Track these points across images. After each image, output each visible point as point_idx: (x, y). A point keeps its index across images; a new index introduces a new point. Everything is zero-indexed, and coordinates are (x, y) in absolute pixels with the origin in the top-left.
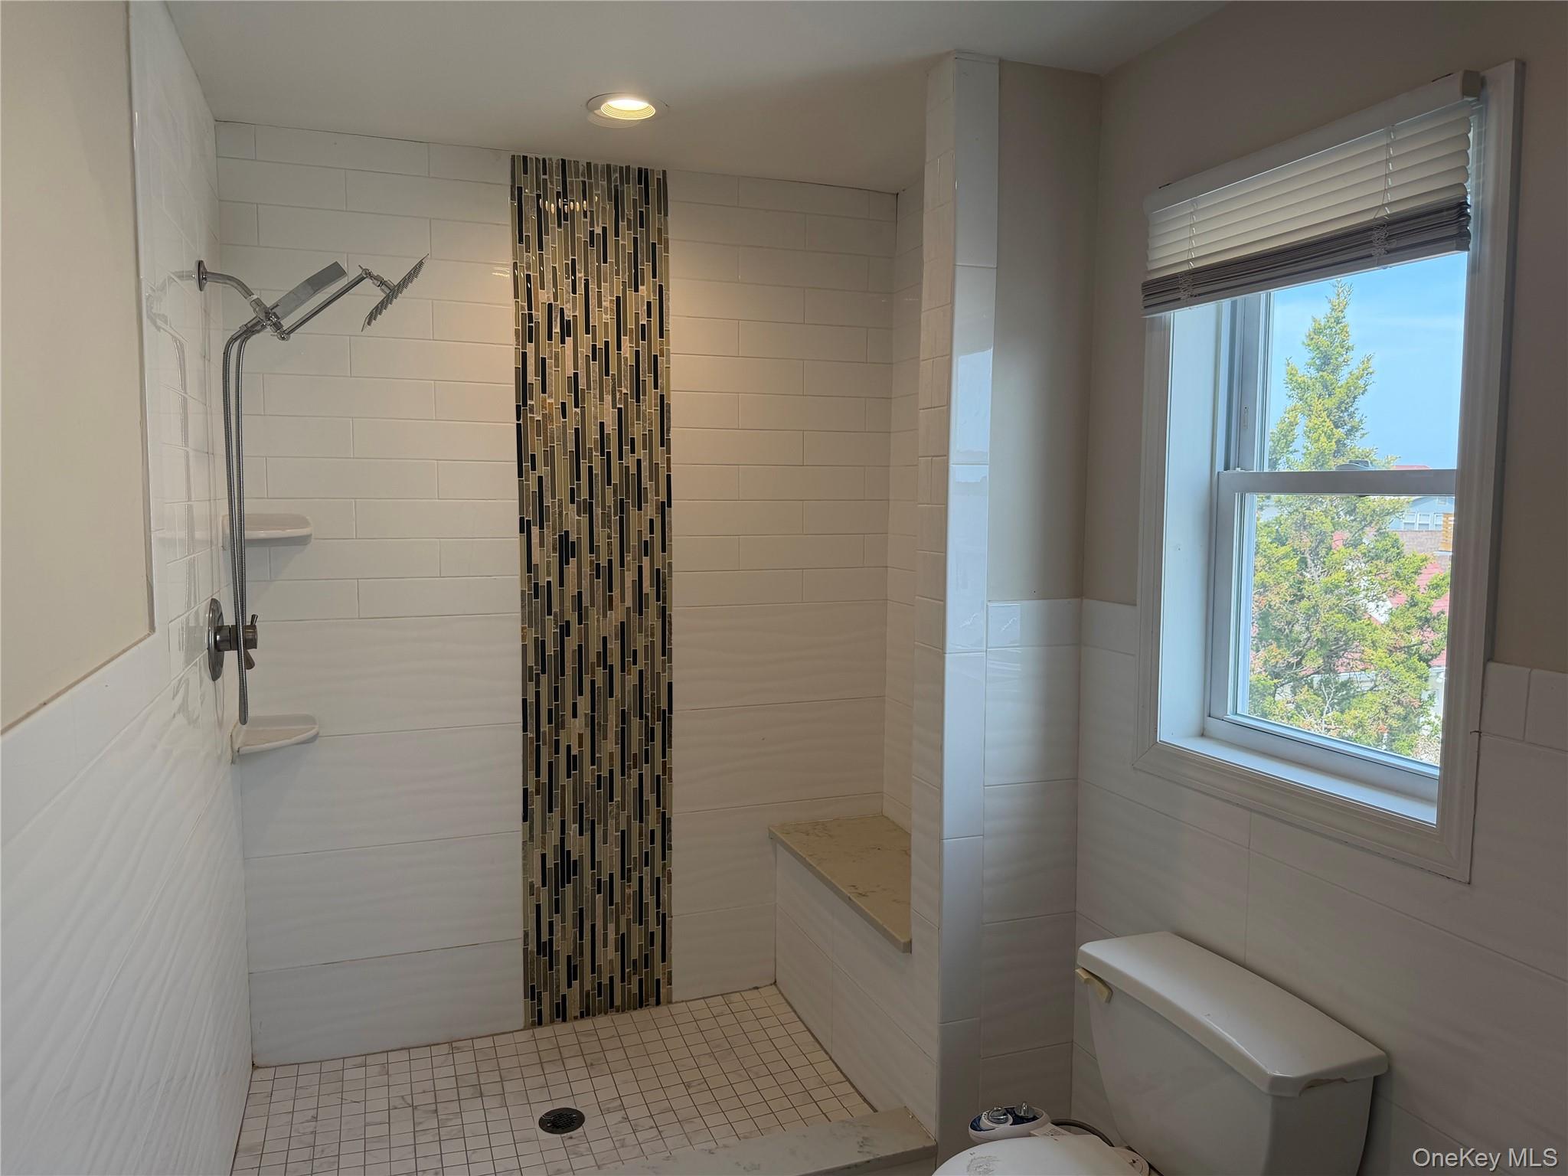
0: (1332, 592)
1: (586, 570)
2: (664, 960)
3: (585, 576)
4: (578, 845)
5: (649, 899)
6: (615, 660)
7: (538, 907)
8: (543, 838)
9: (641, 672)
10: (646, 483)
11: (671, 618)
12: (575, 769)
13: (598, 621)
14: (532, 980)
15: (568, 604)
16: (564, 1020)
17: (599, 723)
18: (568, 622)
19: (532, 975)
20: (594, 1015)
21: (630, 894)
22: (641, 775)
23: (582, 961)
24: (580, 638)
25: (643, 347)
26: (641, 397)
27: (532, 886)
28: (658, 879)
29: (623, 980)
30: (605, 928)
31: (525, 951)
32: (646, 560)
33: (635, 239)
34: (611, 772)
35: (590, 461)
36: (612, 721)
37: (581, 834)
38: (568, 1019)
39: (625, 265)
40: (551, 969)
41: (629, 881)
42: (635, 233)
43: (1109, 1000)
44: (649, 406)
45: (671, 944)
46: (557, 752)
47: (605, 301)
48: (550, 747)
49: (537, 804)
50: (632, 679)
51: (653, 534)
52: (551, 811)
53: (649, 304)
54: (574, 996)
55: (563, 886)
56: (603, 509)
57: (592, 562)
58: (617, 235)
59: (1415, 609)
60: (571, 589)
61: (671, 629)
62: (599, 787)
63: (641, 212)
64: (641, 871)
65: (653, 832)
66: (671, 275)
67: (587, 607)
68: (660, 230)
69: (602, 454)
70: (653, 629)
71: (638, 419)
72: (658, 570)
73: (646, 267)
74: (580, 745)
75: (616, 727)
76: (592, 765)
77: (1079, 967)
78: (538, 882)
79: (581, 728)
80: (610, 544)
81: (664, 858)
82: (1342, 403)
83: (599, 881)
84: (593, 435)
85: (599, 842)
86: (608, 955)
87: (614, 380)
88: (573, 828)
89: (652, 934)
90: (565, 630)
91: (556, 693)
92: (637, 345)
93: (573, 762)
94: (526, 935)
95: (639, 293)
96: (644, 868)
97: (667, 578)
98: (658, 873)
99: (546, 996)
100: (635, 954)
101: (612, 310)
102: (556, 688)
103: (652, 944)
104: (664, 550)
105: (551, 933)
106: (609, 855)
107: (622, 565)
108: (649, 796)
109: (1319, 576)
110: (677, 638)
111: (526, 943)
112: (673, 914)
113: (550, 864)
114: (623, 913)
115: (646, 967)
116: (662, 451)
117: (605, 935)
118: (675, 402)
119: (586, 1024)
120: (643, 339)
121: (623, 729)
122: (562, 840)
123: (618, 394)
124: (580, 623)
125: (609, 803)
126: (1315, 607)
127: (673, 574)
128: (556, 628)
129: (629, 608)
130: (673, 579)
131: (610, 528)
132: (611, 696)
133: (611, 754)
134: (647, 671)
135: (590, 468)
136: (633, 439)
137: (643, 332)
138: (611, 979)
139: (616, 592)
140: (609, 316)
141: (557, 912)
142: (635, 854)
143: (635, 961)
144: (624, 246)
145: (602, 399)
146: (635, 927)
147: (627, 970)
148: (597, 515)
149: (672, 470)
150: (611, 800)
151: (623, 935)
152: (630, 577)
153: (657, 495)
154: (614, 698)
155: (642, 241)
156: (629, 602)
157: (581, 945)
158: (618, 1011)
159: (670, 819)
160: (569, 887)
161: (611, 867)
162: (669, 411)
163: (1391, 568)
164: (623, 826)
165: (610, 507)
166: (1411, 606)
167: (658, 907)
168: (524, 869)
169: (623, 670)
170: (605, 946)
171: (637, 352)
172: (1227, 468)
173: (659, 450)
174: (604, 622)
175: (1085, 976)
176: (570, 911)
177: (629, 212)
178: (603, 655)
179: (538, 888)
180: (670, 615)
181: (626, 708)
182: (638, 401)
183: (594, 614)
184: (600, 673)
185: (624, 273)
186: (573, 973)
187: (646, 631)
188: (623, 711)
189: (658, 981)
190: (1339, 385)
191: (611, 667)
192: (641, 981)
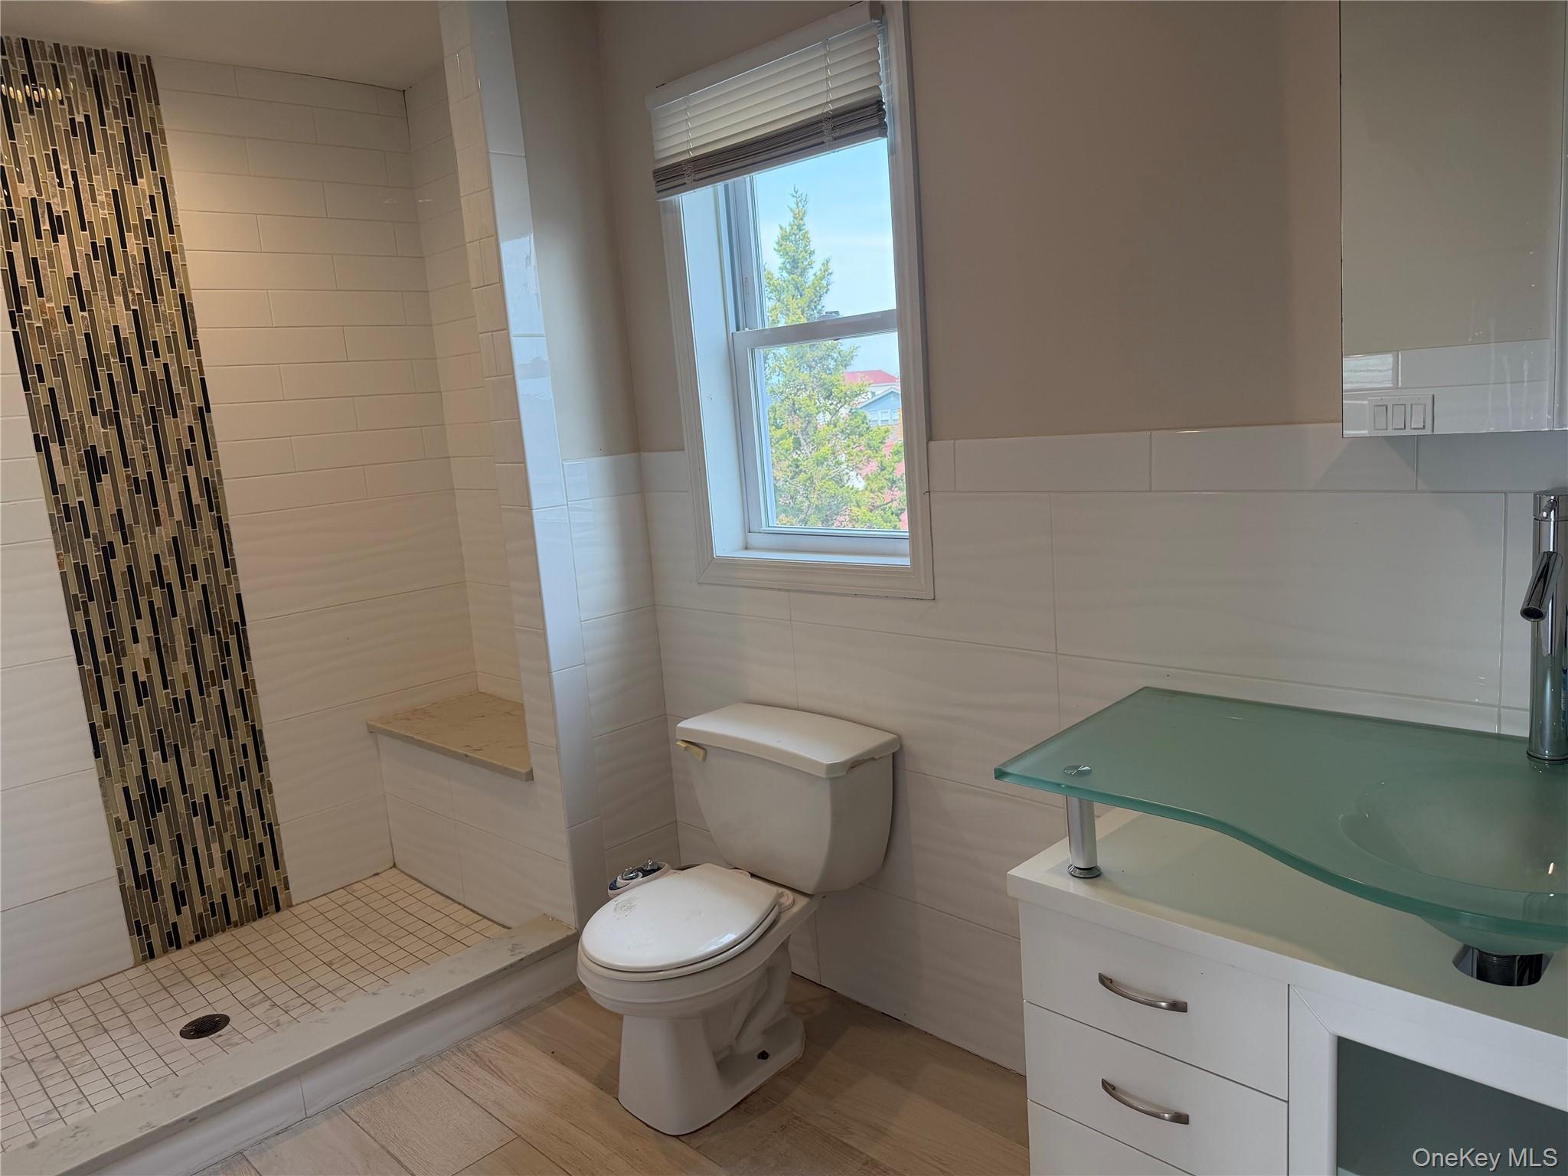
0: (822, 463)
1: (123, 486)
2: (277, 868)
3: (123, 492)
4: (162, 772)
5: (251, 812)
6: (172, 577)
7: (130, 842)
8: (123, 772)
9: (204, 587)
10: (177, 387)
11: (228, 528)
12: (146, 695)
13: (146, 537)
14: (136, 915)
15: (108, 523)
16: (179, 947)
17: (165, 645)
18: (111, 544)
19: (135, 911)
20: (211, 936)
21: (230, 811)
22: (222, 693)
23: (189, 887)
24: (128, 559)
25: (152, 243)
26: (158, 297)
27: (118, 821)
28: (258, 791)
29: (237, 895)
30: (209, 848)
31: (122, 888)
32: (191, 471)
33: (126, 129)
34: (188, 693)
35: (109, 368)
36: (180, 642)
37: (165, 760)
38: (182, 945)
39: (117, 156)
40: (155, 899)
41: (227, 798)
42: (125, 122)
43: (705, 758)
44: (168, 305)
45: (282, 850)
46: (122, 680)
47: (99, 195)
48: (113, 676)
49: (108, 737)
50: (196, 595)
51: (195, 441)
52: (126, 742)
53: (152, 198)
54: (186, 923)
55: (154, 815)
56: (132, 418)
57: (128, 477)
58: (103, 123)
59: (884, 472)
60: (108, 507)
61: (231, 539)
62: (177, 711)
63: (128, 101)
64: (238, 787)
65: (244, 746)
66: (172, 166)
67: (130, 526)
68: (152, 120)
69: (122, 360)
70: (210, 541)
71: (158, 321)
72: (206, 479)
73: (144, 159)
74: (148, 670)
75: (186, 646)
76: (164, 689)
77: (678, 740)
78: (124, 816)
79: (145, 652)
80: (146, 456)
81: (261, 770)
82: (812, 301)
83: (194, 804)
84: (107, 341)
85: (186, 765)
86: (217, 874)
87: (122, 279)
88: (154, 757)
89: (261, 845)
90: (109, 552)
91: (110, 620)
92: (145, 242)
93: (142, 690)
94: (120, 872)
95: (139, 186)
96: (241, 783)
97: (218, 487)
98: (257, 785)
99: (154, 929)
100: (245, 868)
101: (109, 205)
102: (109, 615)
103: (262, 855)
104: (209, 457)
105: (148, 863)
106: (201, 778)
107: (164, 477)
108: (234, 711)
109: (811, 453)
110: (238, 548)
111: (121, 879)
112: (279, 823)
113: (135, 796)
114: (226, 830)
115: (260, 877)
116: (191, 354)
117: (210, 857)
118: (197, 300)
119: (205, 945)
120: (151, 235)
121: (194, 648)
122: (145, 770)
123: (130, 295)
124: (125, 542)
125: (191, 725)
126: (811, 478)
127: (224, 481)
128: (99, 551)
129: (179, 522)
130: (225, 487)
131: (144, 439)
132: (174, 615)
133: (185, 675)
134: (210, 585)
135: (110, 376)
136: (155, 343)
137: (150, 228)
138: (224, 897)
139: (162, 506)
140: (106, 212)
141: (152, 842)
142: (229, 770)
143: (246, 875)
144: (113, 136)
145: (112, 301)
146: (241, 842)
147: (239, 885)
148: (126, 426)
149: (205, 373)
150: (193, 721)
151: (229, 852)
152: (176, 489)
153: (192, 399)
154: (178, 617)
155: (134, 131)
156: (178, 515)
157: (185, 871)
158: (236, 926)
159: (261, 731)
160: (161, 817)
161: (205, 787)
162: (192, 311)
163: (864, 441)
164: (211, 745)
165: (139, 416)
166: (882, 470)
167: (262, 818)
168: (107, 807)
169: (183, 587)
170: (212, 865)
171: (146, 250)
172: (738, 329)
173: (187, 354)
174: (153, 539)
175: (684, 745)
176: (166, 839)
177: (113, 100)
178: (158, 575)
179: (126, 823)
180: (227, 524)
181: (194, 626)
182: (155, 301)
183: (140, 532)
184: (158, 595)
185: (117, 165)
186: (180, 899)
187: (203, 543)
188: (191, 630)
189: (275, 889)
190: (807, 286)
191: (169, 585)
192: (256, 892)
